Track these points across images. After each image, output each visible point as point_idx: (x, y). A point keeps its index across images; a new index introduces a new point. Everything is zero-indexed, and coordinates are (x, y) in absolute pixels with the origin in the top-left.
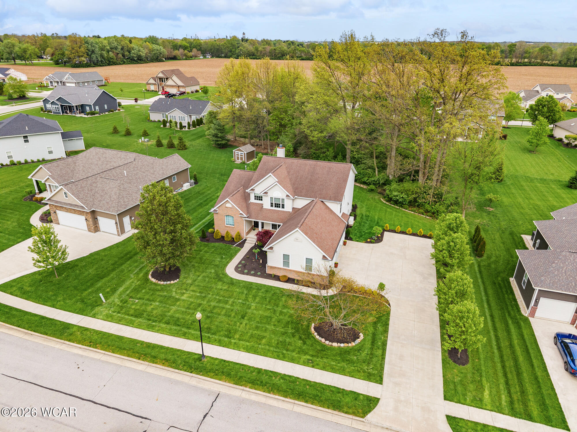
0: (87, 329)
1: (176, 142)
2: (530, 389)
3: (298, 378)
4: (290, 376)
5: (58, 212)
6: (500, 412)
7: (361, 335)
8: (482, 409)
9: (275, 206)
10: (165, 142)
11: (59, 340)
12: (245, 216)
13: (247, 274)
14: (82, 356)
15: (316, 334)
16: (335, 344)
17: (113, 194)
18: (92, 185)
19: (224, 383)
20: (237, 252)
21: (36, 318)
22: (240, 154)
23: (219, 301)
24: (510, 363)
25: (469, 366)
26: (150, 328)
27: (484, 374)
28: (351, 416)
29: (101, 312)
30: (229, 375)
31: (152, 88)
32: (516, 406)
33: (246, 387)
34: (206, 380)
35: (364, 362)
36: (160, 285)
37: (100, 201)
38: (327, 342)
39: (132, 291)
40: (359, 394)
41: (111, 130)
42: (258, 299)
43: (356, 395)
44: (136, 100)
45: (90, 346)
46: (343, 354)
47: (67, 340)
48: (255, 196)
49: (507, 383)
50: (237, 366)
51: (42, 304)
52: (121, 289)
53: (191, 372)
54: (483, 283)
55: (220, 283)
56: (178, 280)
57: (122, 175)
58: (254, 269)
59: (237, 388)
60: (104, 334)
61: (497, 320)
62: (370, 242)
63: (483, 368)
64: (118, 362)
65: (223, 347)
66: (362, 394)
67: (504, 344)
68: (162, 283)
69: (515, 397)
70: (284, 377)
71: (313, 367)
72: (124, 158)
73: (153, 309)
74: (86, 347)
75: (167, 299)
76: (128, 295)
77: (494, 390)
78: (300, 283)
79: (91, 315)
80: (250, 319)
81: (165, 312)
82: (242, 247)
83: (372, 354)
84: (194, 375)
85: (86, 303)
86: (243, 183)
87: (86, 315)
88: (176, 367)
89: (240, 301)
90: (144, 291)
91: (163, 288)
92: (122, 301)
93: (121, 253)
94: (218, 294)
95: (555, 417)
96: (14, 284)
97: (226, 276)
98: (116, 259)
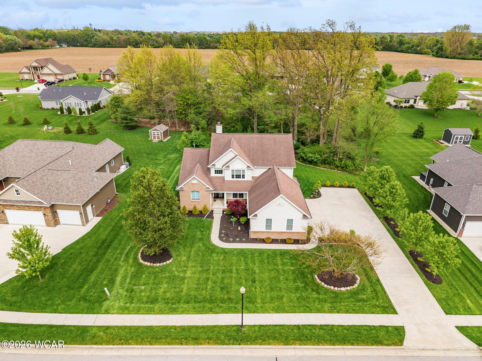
0: (108, 328)
1: (86, 128)
3: (334, 325)
4: (327, 326)
5: (6, 211)
7: (357, 277)
8: (474, 315)
9: (236, 177)
10: (74, 128)
11: (84, 346)
12: (212, 189)
13: (234, 241)
14: (119, 357)
15: (323, 283)
16: (343, 289)
17: (71, 185)
18: (42, 179)
19: (275, 347)
20: (211, 224)
21: (43, 329)
22: (156, 133)
23: (224, 272)
24: (468, 275)
25: (444, 283)
26: (173, 311)
27: (457, 287)
28: (392, 347)
29: (112, 306)
30: (275, 338)
31: (26, 77)
33: (296, 345)
34: (256, 348)
35: (374, 299)
36: (156, 267)
37: (58, 194)
38: (336, 288)
39: (131, 279)
40: (387, 327)
41: (7, 121)
42: (257, 263)
43: (385, 328)
44: (17, 89)
45: (122, 344)
46: (354, 295)
47: (93, 344)
48: (215, 171)
50: (277, 328)
51: (39, 312)
52: (119, 279)
53: (240, 344)
55: (215, 255)
56: (172, 259)
57: (67, 165)
58: (237, 236)
59: (288, 348)
60: (130, 328)
62: (314, 197)
63: (454, 283)
64: (162, 353)
65: (253, 313)
66: (389, 326)
68: (158, 264)
70: (321, 327)
71: (338, 312)
72: (61, 148)
73: (164, 292)
74: (118, 346)
75: (172, 279)
76: (130, 283)
77: (472, 298)
78: (284, 241)
79: (103, 311)
80: (261, 282)
81: (178, 292)
82: (213, 218)
83: (375, 291)
84: (244, 346)
85: (90, 301)
86: (197, 160)
87: (98, 313)
88: (223, 343)
89: (242, 267)
90: (144, 276)
91: (163, 270)
92: (127, 291)
93: (97, 243)
94: (218, 265)
97: (216, 247)
98: (95, 250)
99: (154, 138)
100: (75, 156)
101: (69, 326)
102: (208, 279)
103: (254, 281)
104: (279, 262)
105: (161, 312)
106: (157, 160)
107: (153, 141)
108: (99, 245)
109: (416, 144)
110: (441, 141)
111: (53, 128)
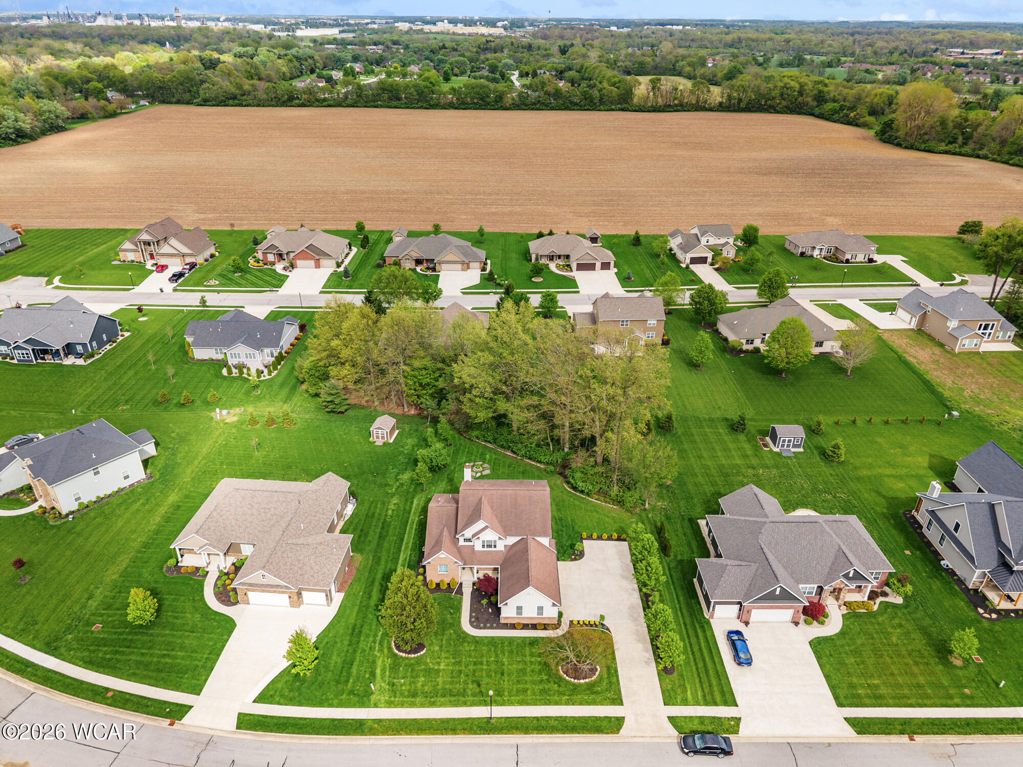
0: (380, 720)
2: (714, 682)
3: (567, 717)
4: (561, 717)
5: (249, 593)
6: (698, 704)
7: (598, 667)
8: (688, 705)
9: (487, 547)
11: (365, 737)
13: (485, 628)
14: (394, 745)
15: (565, 675)
16: (582, 681)
19: (517, 736)
20: (460, 602)
21: (327, 722)
22: (380, 433)
23: (475, 664)
24: (701, 665)
25: (675, 674)
26: (433, 704)
27: (685, 678)
28: (610, 735)
29: (379, 700)
30: (517, 728)
32: (707, 698)
33: (533, 734)
34: (502, 737)
35: (607, 691)
36: (412, 658)
38: (576, 681)
39: (390, 672)
40: (611, 717)
42: (507, 654)
43: (609, 719)
45: (395, 735)
46: (590, 687)
47: (371, 735)
48: (464, 540)
49: (700, 682)
50: (520, 719)
51: (319, 707)
52: (378, 671)
53: (489, 734)
54: (675, 589)
55: (466, 644)
56: (426, 649)
58: (487, 621)
59: (527, 737)
60: (399, 720)
61: (688, 627)
62: (575, 559)
63: (684, 674)
64: (428, 741)
65: (501, 706)
67: (696, 648)
68: (413, 656)
69: (706, 691)
70: (556, 718)
71: (573, 705)
73: (423, 686)
74: (392, 736)
75: (428, 672)
76: (390, 677)
77: (693, 689)
78: (534, 627)
79: (373, 705)
80: (509, 675)
81: (435, 686)
82: (462, 594)
83: (610, 682)
84: (492, 736)
85: (358, 695)
86: (444, 522)
87: (368, 707)
88: (476, 733)
89: (492, 659)
90: (401, 669)
91: (419, 661)
92: (389, 684)
93: (348, 628)
94: (470, 656)
95: (729, 699)
96: (271, 693)
97: (467, 635)
98: (348, 638)
99: (378, 437)
100: (304, 513)
101: (348, 719)
102: (460, 672)
103: (503, 674)
104: (527, 653)
105: (422, 705)
106: (387, 485)
107: (376, 444)
108: (350, 631)
109: (731, 446)
110: (768, 439)
111: (229, 413)
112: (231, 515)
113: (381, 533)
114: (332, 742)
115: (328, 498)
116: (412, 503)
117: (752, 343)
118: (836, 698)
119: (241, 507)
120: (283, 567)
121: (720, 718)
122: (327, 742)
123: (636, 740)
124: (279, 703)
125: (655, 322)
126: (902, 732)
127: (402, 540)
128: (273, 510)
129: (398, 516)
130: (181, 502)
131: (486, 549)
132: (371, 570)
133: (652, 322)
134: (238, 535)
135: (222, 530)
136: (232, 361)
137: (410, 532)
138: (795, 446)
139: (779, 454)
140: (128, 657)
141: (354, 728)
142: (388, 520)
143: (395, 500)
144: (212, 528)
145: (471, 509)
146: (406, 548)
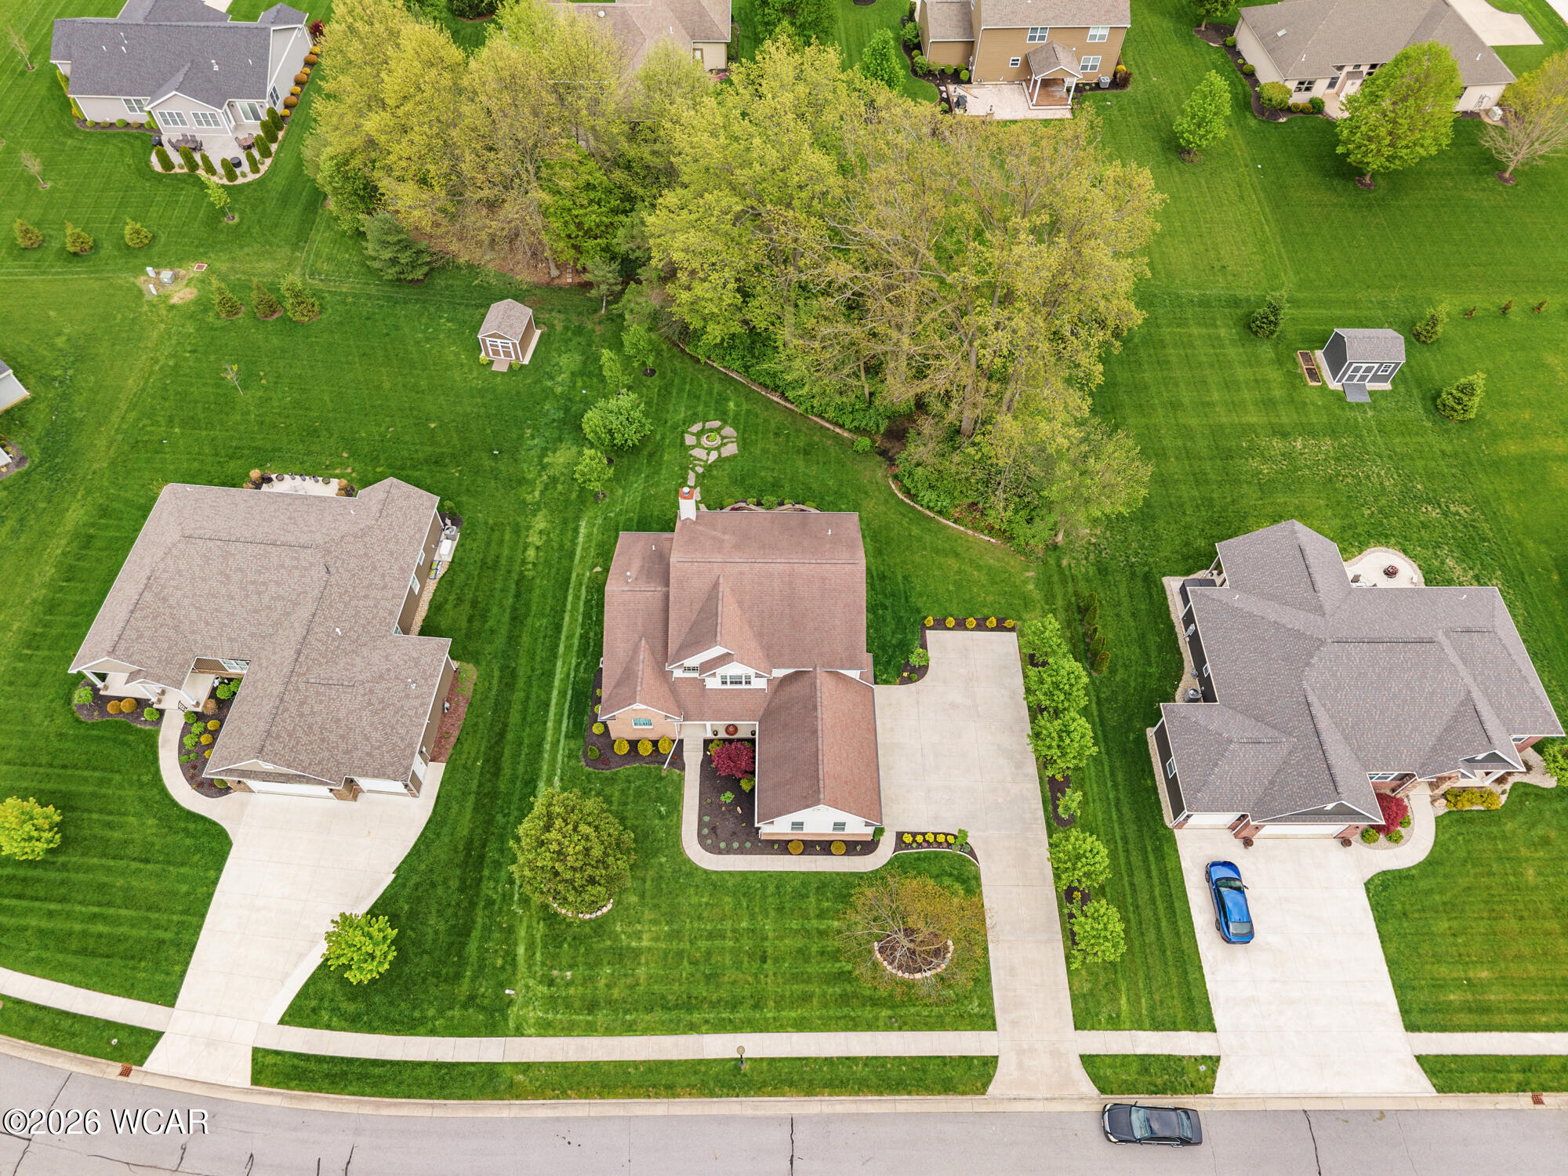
0: (529, 1066)
2: (1174, 977)
3: (886, 1057)
4: (874, 1058)
5: (246, 781)
6: (1141, 1028)
7: (950, 943)
8: (1120, 1030)
9: (732, 684)
11: (500, 1102)
13: (729, 851)
14: (558, 1119)
15: (885, 963)
16: (919, 976)
17: (368, 729)
18: (303, 714)
19: (792, 1099)
20: (680, 787)
21: (426, 1071)
22: (499, 345)
23: (711, 936)
24: (1150, 937)
26: (630, 1029)
28: (969, 1097)
29: (525, 1019)
30: (791, 1084)
32: (1158, 1011)
33: (823, 1095)
34: (765, 1102)
35: (966, 997)
36: (585, 921)
37: (347, 752)
38: (907, 975)
39: (544, 953)
40: (970, 1058)
42: (772, 914)
43: (968, 1062)
45: (558, 1097)
47: (513, 1098)
48: (684, 670)
49: (1147, 975)
50: (797, 1063)
51: (407, 1035)
52: (521, 950)
53: (738, 1096)
55: (692, 890)
56: (611, 901)
58: (734, 834)
59: (812, 1101)
60: (565, 1066)
61: (1131, 847)
62: (909, 681)
64: (621, 1112)
65: (760, 1032)
66: (975, 1057)
67: (1143, 897)
68: (587, 916)
69: (1157, 998)
70: (868, 1061)
71: (900, 1029)
73: (608, 986)
74: (553, 1101)
75: (618, 953)
76: (543, 964)
78: (827, 848)
79: (512, 1031)
80: (776, 960)
81: (632, 987)
82: (683, 769)
83: (972, 978)
84: (744, 1099)
85: (484, 1008)
86: (640, 627)
87: (505, 1034)
88: (712, 1094)
89: (744, 924)
90: (565, 946)
91: (599, 929)
92: (542, 982)
93: (456, 851)
94: (700, 918)
95: (1199, 1017)
96: (314, 1003)
97: (693, 870)
98: (458, 872)
99: (496, 352)
100: (341, 595)
102: (681, 954)
103: (764, 960)
104: (813, 909)
105: (609, 1031)
106: (522, 481)
107: (495, 368)
108: (461, 857)
109: (1242, 373)
110: (1319, 355)
111: (175, 278)
112: (185, 596)
113: (514, 609)
114: (438, 1113)
115: (391, 546)
116: (576, 531)
117: (1308, 89)
118: (1405, 1011)
119: (204, 580)
120: (305, 740)
121: (1180, 1059)
122: (428, 1113)
123: (1019, 1107)
124: (329, 1027)
125: (1106, 32)
126: (1521, 1088)
127: (558, 628)
128: (273, 588)
129: (548, 563)
130: (93, 525)
131: (729, 686)
132: (497, 703)
133: (1100, 32)
134: (209, 642)
135: (172, 633)
136: (170, 134)
137: (574, 608)
138: (1376, 378)
139: (1339, 397)
140: (23, 922)
141: (479, 1082)
142: (530, 574)
143: (540, 522)
144: (147, 634)
145: (697, 607)
146: (568, 647)
